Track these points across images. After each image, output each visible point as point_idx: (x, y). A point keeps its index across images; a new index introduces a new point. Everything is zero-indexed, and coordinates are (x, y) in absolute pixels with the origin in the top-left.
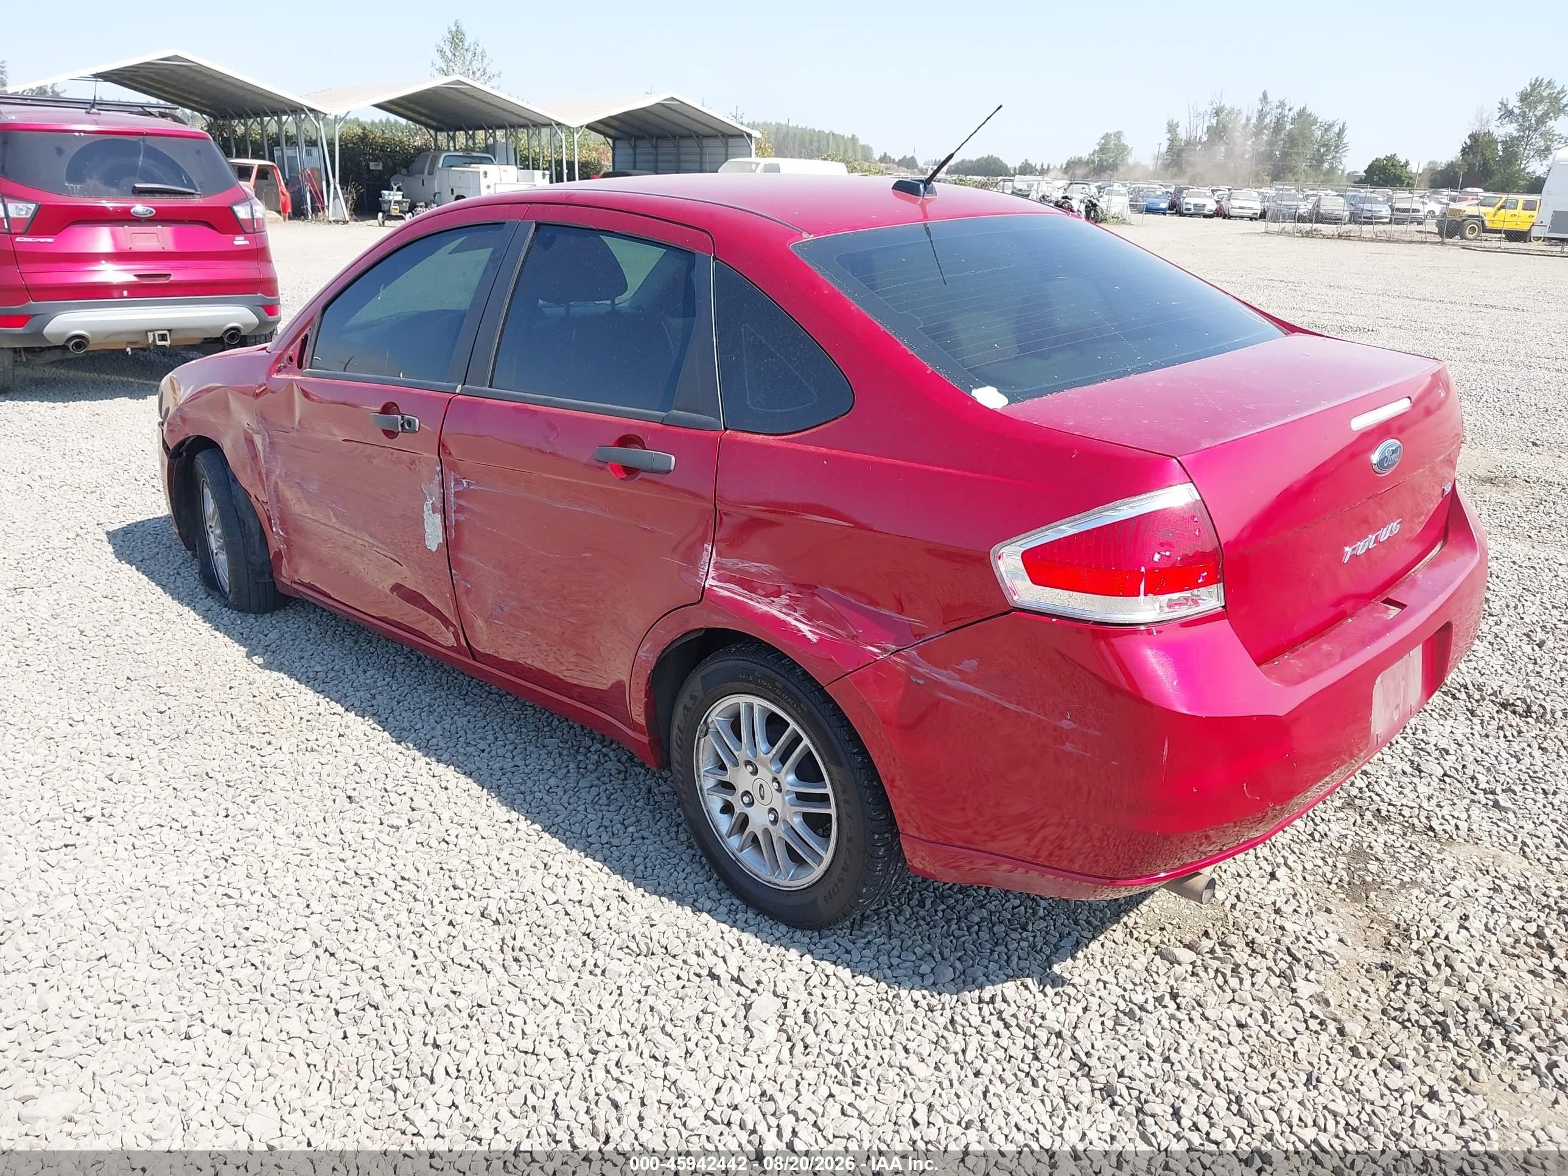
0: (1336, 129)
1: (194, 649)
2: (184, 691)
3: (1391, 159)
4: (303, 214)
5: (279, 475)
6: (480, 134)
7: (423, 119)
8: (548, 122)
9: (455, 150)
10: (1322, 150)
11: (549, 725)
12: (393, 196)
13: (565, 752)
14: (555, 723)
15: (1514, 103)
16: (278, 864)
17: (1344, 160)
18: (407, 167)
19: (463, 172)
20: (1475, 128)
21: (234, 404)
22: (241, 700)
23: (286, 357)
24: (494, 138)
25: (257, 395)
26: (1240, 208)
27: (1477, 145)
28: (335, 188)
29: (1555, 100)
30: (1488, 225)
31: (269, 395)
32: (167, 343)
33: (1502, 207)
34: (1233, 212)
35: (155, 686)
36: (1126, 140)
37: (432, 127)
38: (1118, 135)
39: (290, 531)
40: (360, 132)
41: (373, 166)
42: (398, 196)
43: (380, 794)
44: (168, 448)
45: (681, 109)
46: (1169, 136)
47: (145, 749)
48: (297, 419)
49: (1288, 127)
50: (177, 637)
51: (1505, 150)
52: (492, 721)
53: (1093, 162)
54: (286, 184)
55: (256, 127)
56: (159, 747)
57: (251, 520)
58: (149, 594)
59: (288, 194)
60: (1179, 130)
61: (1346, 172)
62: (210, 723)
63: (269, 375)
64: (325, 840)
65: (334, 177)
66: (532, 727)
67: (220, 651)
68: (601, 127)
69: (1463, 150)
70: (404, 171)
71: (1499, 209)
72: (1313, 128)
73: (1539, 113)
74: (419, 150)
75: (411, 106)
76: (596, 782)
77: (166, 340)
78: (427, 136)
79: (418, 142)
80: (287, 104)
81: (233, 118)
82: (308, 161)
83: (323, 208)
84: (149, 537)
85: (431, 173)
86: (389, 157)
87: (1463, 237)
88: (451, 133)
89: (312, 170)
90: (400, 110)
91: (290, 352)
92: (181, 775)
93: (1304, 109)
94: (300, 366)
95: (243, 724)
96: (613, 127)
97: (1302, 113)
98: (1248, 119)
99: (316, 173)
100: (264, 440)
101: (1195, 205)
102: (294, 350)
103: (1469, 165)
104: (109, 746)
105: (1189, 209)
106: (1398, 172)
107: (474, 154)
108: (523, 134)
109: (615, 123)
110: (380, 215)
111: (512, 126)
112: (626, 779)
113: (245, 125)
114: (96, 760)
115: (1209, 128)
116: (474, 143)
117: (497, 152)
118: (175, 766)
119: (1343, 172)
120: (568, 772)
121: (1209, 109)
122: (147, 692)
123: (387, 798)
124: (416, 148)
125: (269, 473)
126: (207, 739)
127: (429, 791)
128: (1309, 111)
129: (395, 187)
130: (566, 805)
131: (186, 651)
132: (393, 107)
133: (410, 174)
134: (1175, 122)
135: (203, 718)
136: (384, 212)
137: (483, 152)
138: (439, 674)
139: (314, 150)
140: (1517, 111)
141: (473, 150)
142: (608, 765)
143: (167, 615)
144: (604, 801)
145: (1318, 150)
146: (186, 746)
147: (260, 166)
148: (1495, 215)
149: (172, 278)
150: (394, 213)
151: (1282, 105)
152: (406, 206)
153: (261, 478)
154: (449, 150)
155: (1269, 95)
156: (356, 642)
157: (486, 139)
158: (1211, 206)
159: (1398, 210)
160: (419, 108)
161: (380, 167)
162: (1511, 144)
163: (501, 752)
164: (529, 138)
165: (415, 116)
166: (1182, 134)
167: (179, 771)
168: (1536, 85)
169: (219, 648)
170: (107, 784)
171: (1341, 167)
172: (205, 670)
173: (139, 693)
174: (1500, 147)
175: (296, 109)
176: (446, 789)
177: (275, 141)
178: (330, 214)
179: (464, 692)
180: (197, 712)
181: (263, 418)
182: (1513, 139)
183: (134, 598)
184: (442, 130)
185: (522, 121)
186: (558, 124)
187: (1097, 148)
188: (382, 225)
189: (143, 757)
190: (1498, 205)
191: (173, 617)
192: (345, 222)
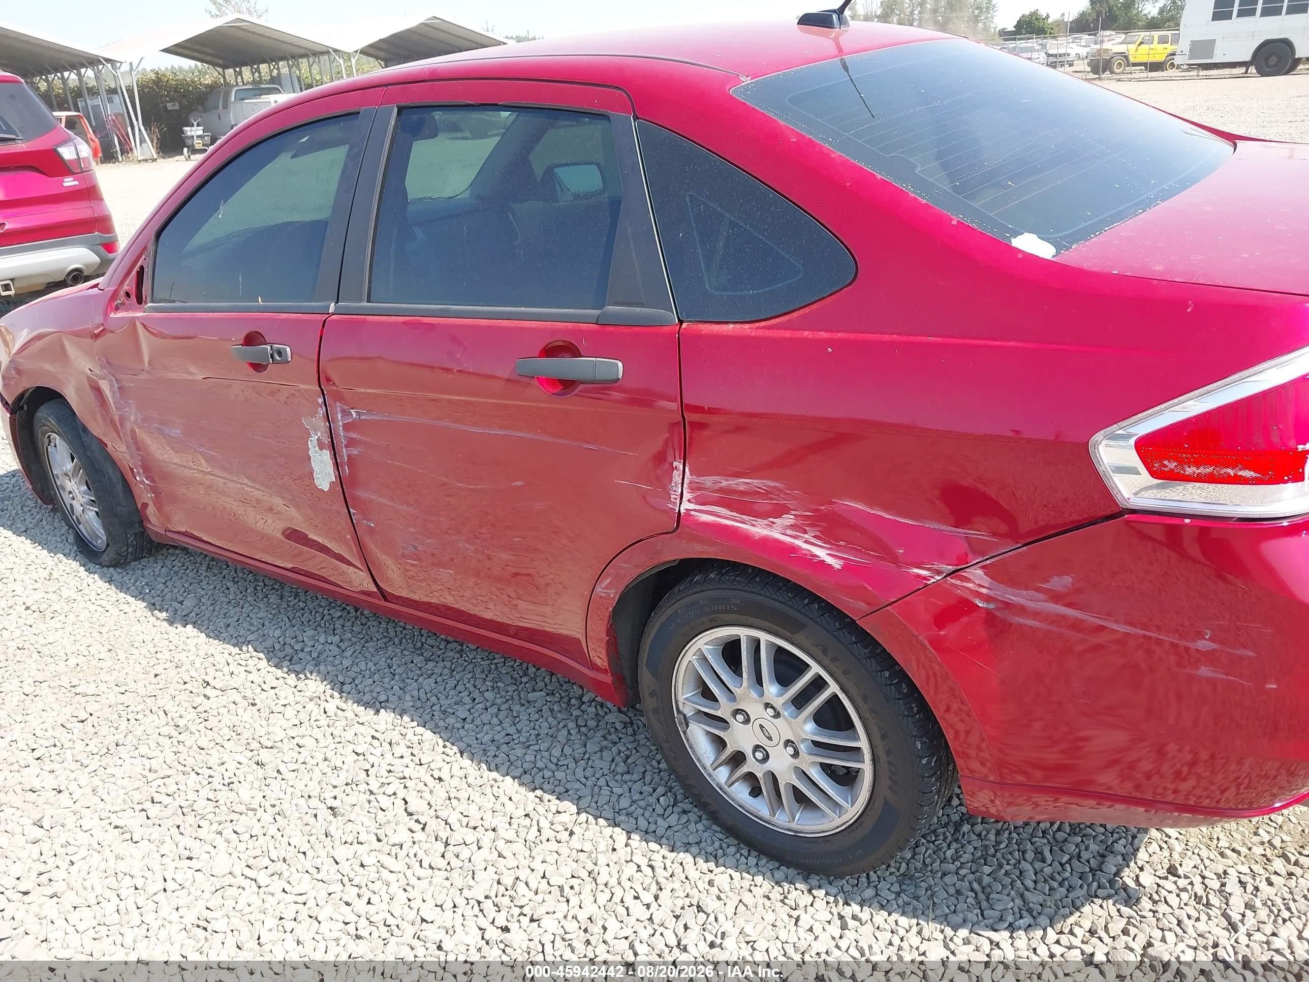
1: (104, 630)
2: (103, 687)
3: (1034, 14)
4: (114, 157)
5: (135, 422)
6: (264, 67)
7: (209, 58)
8: (325, 49)
9: (244, 84)
10: (976, 12)
11: (525, 674)
12: (194, 131)
13: (556, 708)
14: (532, 670)
16: (271, 922)
17: (996, 20)
18: (202, 104)
19: (256, 103)
21: (72, 350)
22: (171, 691)
23: (122, 293)
24: (278, 69)
25: (96, 336)
28: (140, 130)
30: (1132, 60)
31: (109, 335)
32: (12, 293)
33: (1141, 43)
35: (68, 686)
37: (219, 66)
39: (156, 479)
40: (153, 76)
41: (170, 106)
42: (199, 131)
43: (365, 797)
44: (7, 403)
45: (444, 27)
47: (73, 776)
48: (146, 359)
50: (81, 618)
52: (462, 678)
54: (94, 131)
55: (58, 83)
56: (89, 769)
57: (110, 470)
58: (40, 570)
59: (97, 140)
61: (997, 30)
62: (142, 728)
63: (106, 315)
64: (319, 877)
65: (137, 120)
66: (508, 680)
67: (133, 629)
68: (372, 51)
70: (200, 108)
71: (1139, 45)
74: (213, 88)
75: (197, 47)
76: (605, 743)
77: (10, 290)
78: (216, 74)
79: (208, 80)
80: (83, 57)
81: (34, 76)
82: (110, 109)
83: (131, 149)
84: (29, 502)
85: (225, 107)
86: (184, 96)
87: (1112, 72)
88: (238, 69)
89: (115, 115)
90: (187, 52)
91: (126, 287)
92: (123, 807)
94: (140, 300)
95: (181, 723)
96: (382, 50)
99: (119, 117)
100: (111, 385)
102: (129, 284)
103: (1097, 13)
104: (30, 778)
106: (1041, 25)
107: (262, 86)
108: (304, 63)
109: (384, 46)
110: (185, 150)
111: (293, 57)
112: (634, 733)
113: (47, 80)
114: (17, 800)
116: (260, 76)
117: (283, 82)
118: (113, 794)
119: (995, 29)
120: (569, 733)
122: (60, 695)
123: (374, 803)
124: (207, 86)
125: (122, 419)
126: (143, 750)
127: (421, 786)
129: (195, 123)
130: (583, 780)
131: (95, 634)
132: (180, 50)
133: (206, 110)
135: (132, 721)
136: (188, 147)
137: (269, 83)
138: (384, 625)
139: (116, 98)
141: (260, 82)
142: (610, 718)
143: (65, 593)
144: (621, 768)
145: (973, 13)
146: (120, 762)
147: (67, 116)
148: (1137, 50)
149: (6, 227)
150: (198, 147)
152: (207, 140)
153: (116, 426)
154: (237, 85)
156: (282, 597)
157: (271, 71)
159: (1052, 55)
160: (204, 49)
161: (177, 107)
163: (486, 717)
164: (310, 66)
165: (202, 56)
167: (120, 800)
169: (131, 625)
170: (38, 833)
171: (993, 26)
172: (122, 656)
173: (51, 698)
175: (93, 61)
176: (440, 779)
177: (78, 93)
178: (138, 153)
179: (419, 645)
180: (124, 714)
181: (109, 363)
183: (25, 577)
184: (228, 67)
185: (302, 51)
186: (336, 51)
188: (188, 159)
189: (73, 787)
190: (1138, 42)
191: (72, 594)
192: (154, 160)
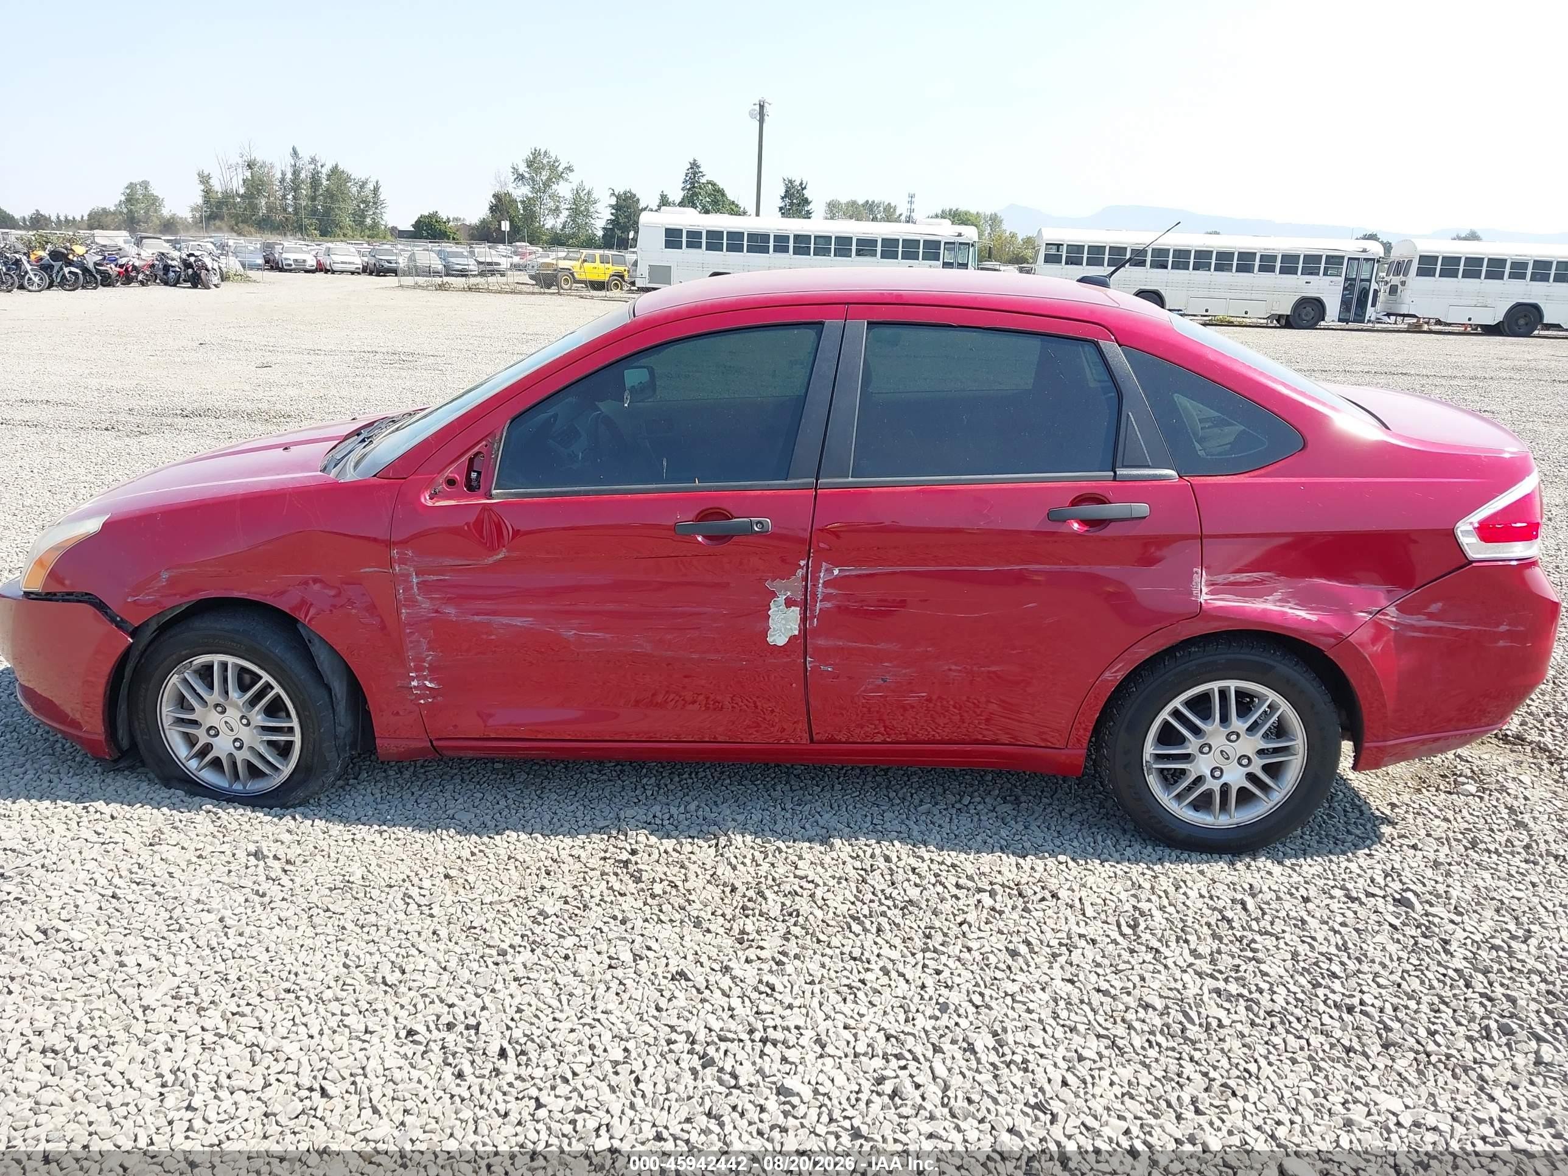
0: (371, 186)
3: (433, 216)
10: (362, 206)
15: (523, 168)
17: (385, 216)
20: (497, 189)
26: (342, 263)
27: (501, 205)
29: (553, 167)
30: (577, 276)
34: (336, 267)
36: (155, 190)
38: (145, 185)
46: (202, 187)
49: (325, 183)
51: (525, 209)
53: (121, 213)
60: (212, 182)
61: (390, 227)
69: (491, 208)
71: (582, 263)
72: (349, 184)
73: (544, 178)
93: (336, 166)
97: (335, 170)
98: (284, 174)
101: (296, 261)
105: (290, 265)
106: (443, 228)
115: (244, 181)
119: (386, 226)
121: (240, 161)
128: (341, 167)
134: (206, 173)
140: (527, 175)
145: (358, 206)
148: (581, 267)
151: (313, 161)
155: (299, 150)
158: (311, 262)
162: (528, 203)
166: (217, 186)
168: (536, 154)
171: (384, 222)
174: (520, 206)
182: (529, 199)
187: (123, 198)
190: (582, 259)
